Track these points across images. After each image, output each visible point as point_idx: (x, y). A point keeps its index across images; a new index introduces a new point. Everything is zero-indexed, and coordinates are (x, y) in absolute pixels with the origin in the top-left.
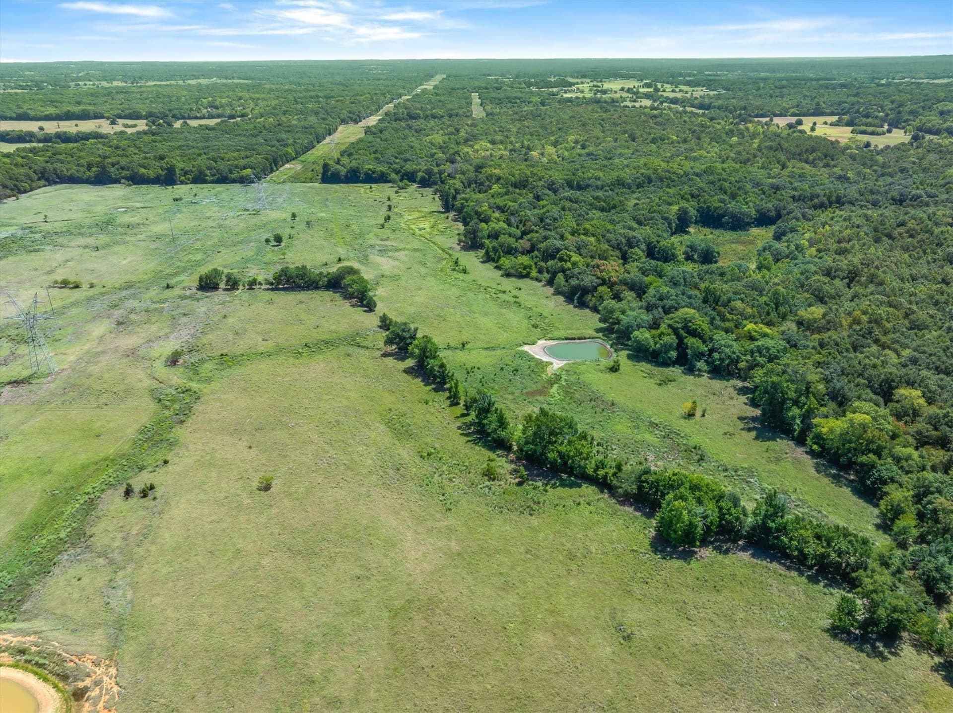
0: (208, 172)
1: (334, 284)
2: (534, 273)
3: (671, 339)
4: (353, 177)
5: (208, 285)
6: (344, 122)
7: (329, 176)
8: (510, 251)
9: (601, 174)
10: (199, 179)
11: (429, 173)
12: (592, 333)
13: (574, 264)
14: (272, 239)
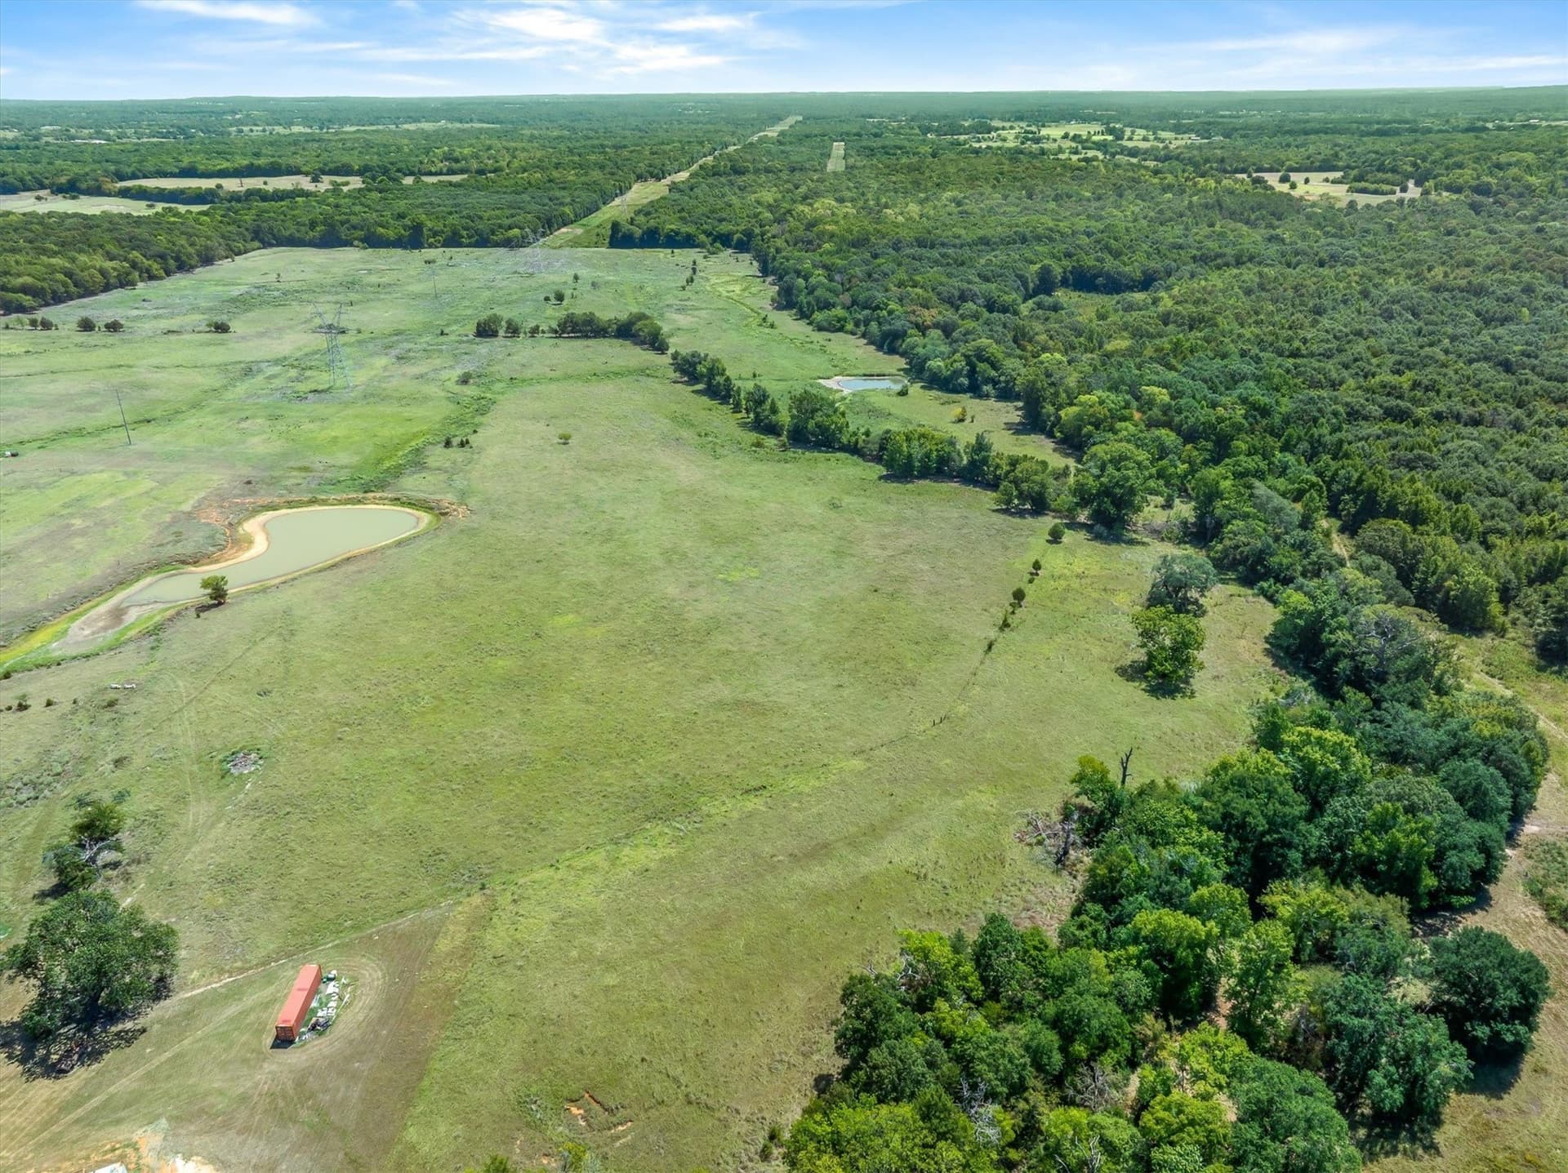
0: (464, 233)
1: (625, 331)
2: (850, 326)
4: (651, 239)
5: (485, 331)
6: (640, 178)
7: (619, 238)
8: (828, 306)
9: (963, 232)
10: (453, 241)
11: (749, 234)
12: (894, 371)
13: (890, 313)
14: (552, 296)
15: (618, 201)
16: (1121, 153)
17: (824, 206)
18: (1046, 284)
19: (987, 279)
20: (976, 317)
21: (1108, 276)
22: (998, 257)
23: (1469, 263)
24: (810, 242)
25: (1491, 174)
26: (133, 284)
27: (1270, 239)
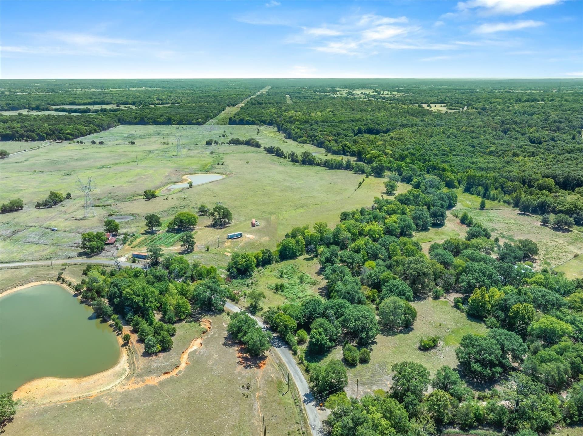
0: (184, 120)
2: (308, 142)
3: (341, 148)
5: (209, 143)
7: (232, 122)
8: (301, 137)
11: (271, 120)
12: (322, 151)
13: (320, 138)
14: (222, 136)
15: (223, 112)
16: (380, 99)
17: (292, 113)
18: (360, 132)
19: (344, 130)
20: (343, 138)
21: (377, 130)
22: (346, 125)
23: (473, 126)
24: (292, 122)
25: (488, 105)
26: (93, 133)
27: (422, 121)
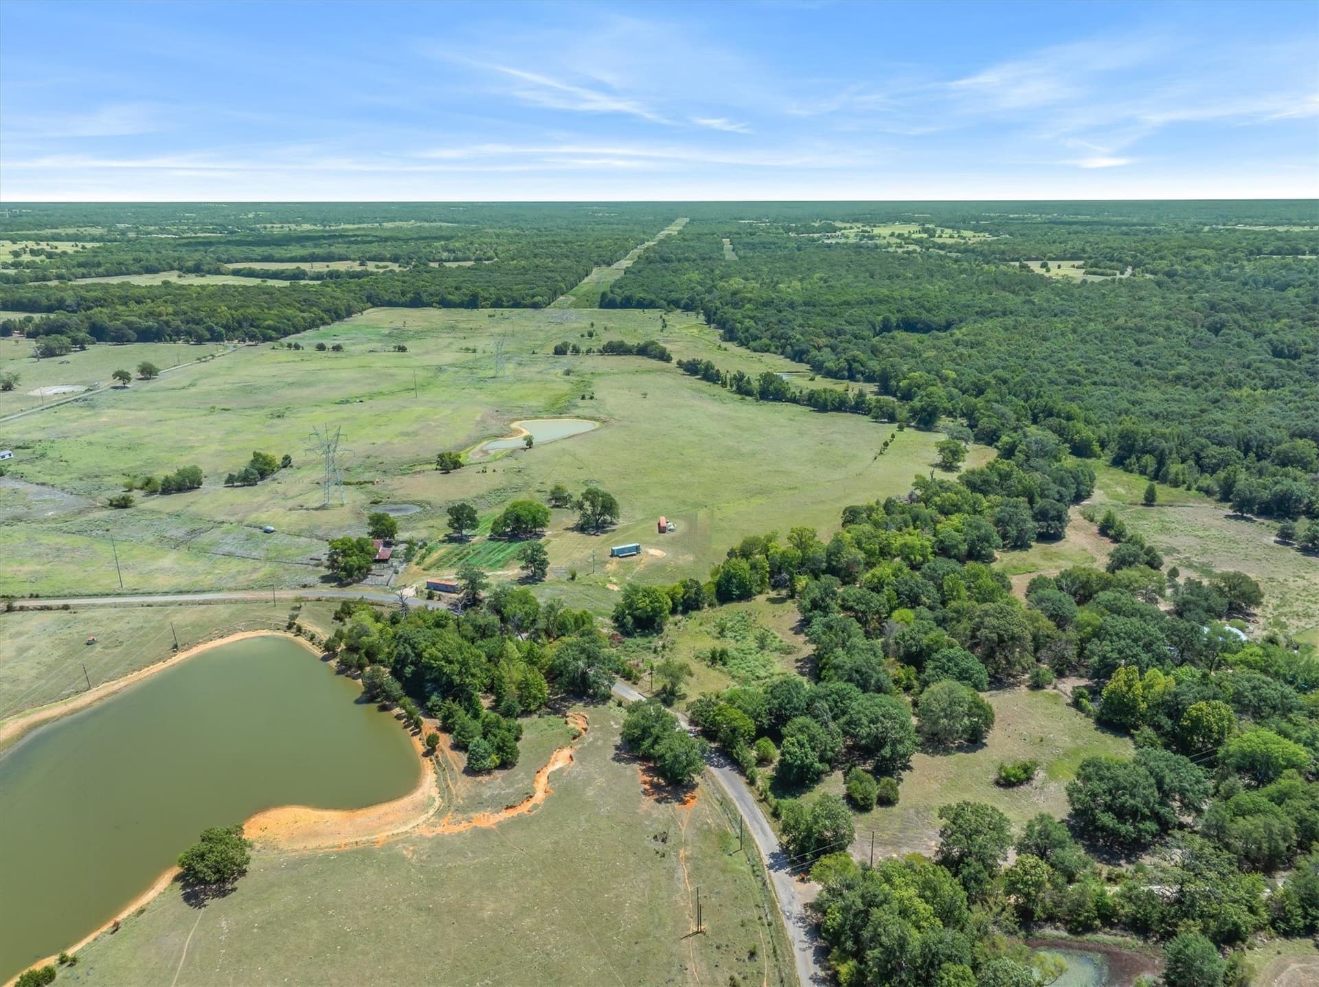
0: (504, 299)
1: (643, 351)
2: (773, 349)
3: (845, 364)
4: (627, 303)
5: (560, 351)
6: (597, 264)
7: (607, 302)
8: (756, 338)
9: (832, 298)
10: (497, 304)
11: (692, 299)
12: (804, 371)
13: (798, 340)
14: (586, 335)
15: (586, 280)
16: (934, 247)
17: (736, 283)
18: (886, 327)
19: (851, 324)
20: (849, 342)
21: (923, 322)
22: (857, 312)
23: (1141, 316)
24: (737, 304)
25: (1181, 264)
26: (318, 327)
27: (1026, 302)
